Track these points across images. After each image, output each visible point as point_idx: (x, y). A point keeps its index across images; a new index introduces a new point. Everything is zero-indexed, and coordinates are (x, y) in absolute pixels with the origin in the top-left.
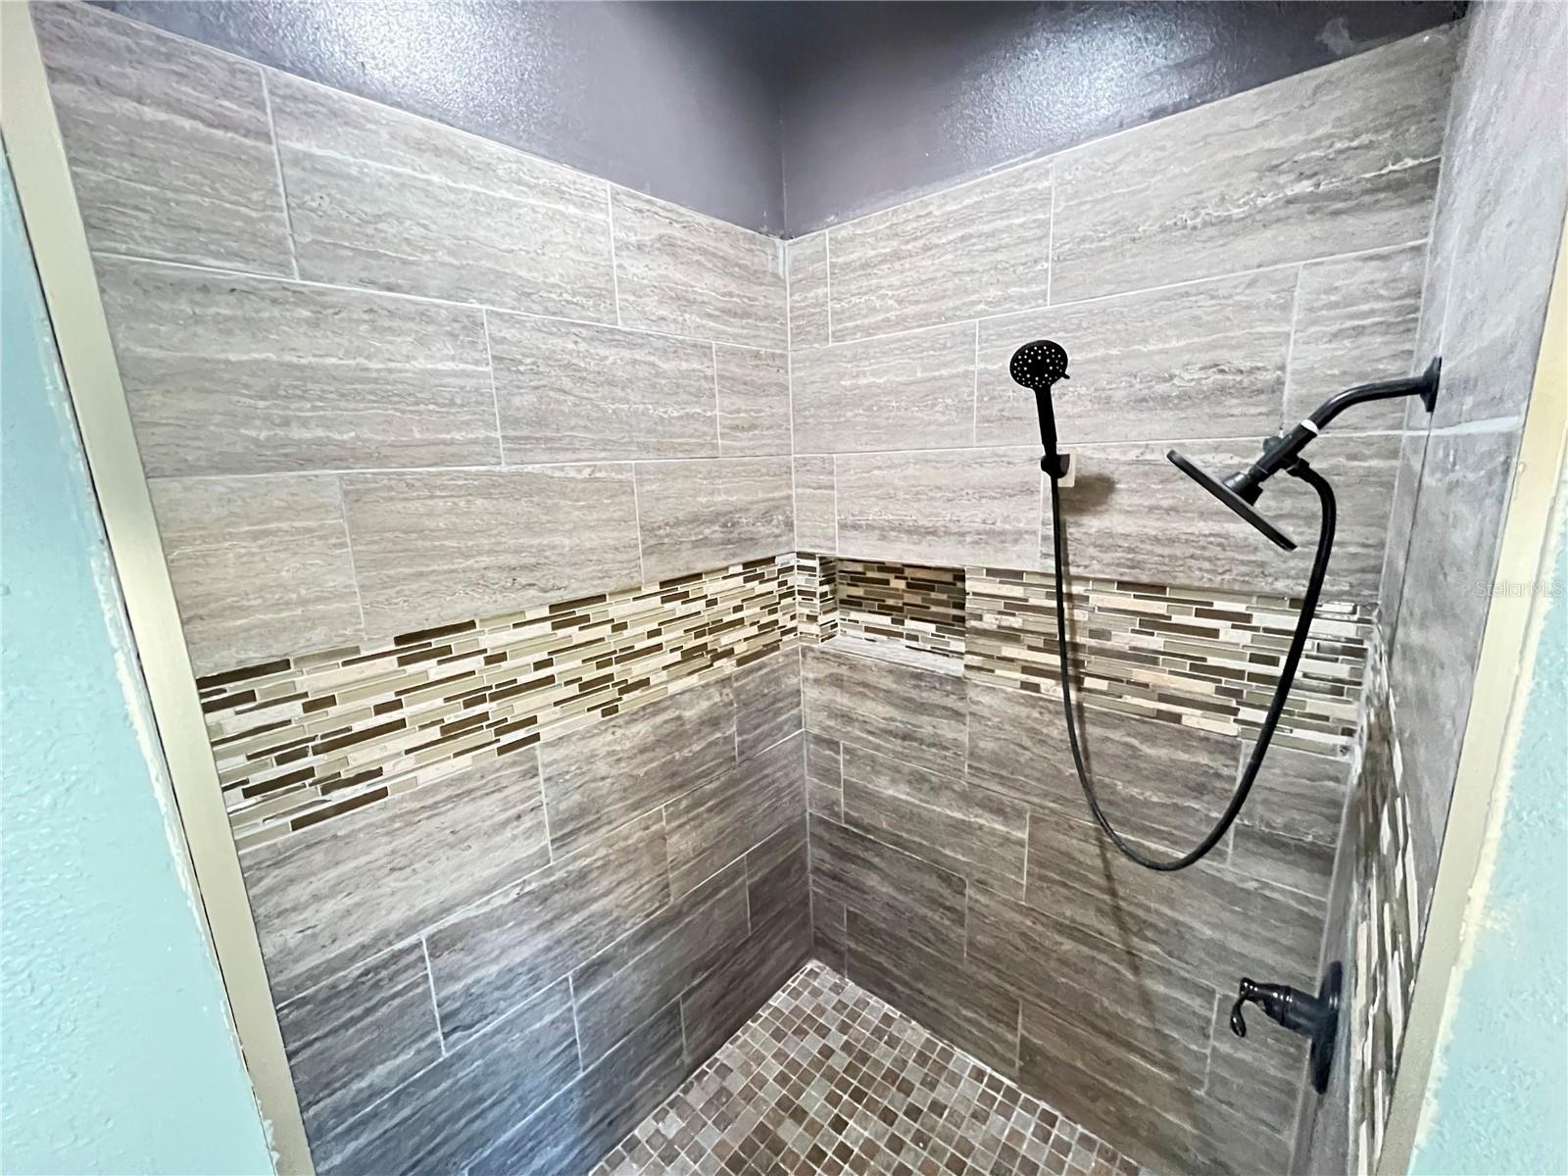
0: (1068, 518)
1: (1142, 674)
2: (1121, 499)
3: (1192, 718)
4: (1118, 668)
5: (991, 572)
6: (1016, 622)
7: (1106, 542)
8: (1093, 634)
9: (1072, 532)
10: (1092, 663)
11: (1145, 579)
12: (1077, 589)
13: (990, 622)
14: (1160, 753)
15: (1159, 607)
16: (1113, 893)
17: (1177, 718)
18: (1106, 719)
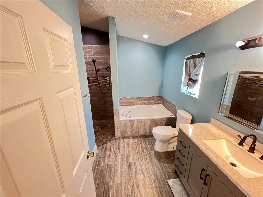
0: (97, 72)
1: (104, 83)
2: (100, 71)
3: (107, 85)
4: (102, 83)
5: (91, 77)
6: (94, 81)
7: (100, 74)
8: (100, 81)
9: (97, 73)
10: (100, 83)
11: (103, 76)
12: (98, 78)
13: (92, 81)
14: (105, 88)
15: (104, 78)
16: (104, 100)
17: (106, 86)
18: (102, 87)
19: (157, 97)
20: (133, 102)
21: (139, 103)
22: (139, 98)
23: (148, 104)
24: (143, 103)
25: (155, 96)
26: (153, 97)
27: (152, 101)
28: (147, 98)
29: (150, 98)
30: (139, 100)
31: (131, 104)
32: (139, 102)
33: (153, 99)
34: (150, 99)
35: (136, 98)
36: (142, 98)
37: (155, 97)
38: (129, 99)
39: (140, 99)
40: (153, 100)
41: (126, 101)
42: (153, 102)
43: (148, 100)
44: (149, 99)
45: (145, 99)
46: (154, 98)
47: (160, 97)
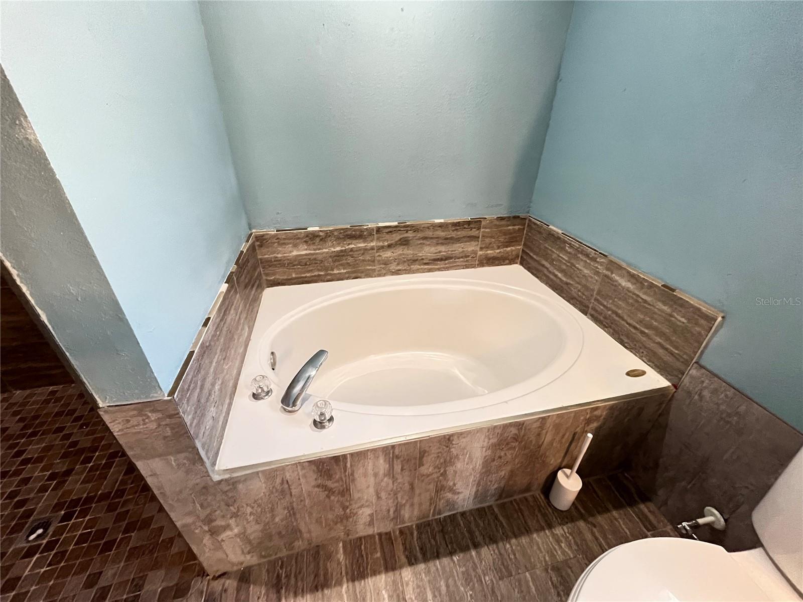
19: (502, 219)
20: (350, 260)
21: (386, 263)
22: (391, 230)
23: (441, 264)
24: (415, 261)
25: (491, 215)
26: (475, 223)
27: (471, 247)
28: (441, 226)
29: (457, 226)
30: (389, 246)
31: (336, 272)
32: (388, 254)
33: (474, 232)
34: (461, 233)
35: (370, 232)
36: (407, 228)
37: (491, 221)
38: (323, 240)
39: (396, 237)
40: (475, 238)
41: (302, 251)
42: (475, 252)
43: (448, 241)
44: (454, 234)
45: (425, 238)
46: (479, 229)
47: (515, 217)
